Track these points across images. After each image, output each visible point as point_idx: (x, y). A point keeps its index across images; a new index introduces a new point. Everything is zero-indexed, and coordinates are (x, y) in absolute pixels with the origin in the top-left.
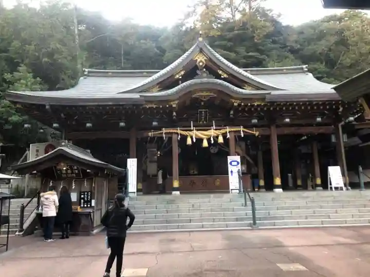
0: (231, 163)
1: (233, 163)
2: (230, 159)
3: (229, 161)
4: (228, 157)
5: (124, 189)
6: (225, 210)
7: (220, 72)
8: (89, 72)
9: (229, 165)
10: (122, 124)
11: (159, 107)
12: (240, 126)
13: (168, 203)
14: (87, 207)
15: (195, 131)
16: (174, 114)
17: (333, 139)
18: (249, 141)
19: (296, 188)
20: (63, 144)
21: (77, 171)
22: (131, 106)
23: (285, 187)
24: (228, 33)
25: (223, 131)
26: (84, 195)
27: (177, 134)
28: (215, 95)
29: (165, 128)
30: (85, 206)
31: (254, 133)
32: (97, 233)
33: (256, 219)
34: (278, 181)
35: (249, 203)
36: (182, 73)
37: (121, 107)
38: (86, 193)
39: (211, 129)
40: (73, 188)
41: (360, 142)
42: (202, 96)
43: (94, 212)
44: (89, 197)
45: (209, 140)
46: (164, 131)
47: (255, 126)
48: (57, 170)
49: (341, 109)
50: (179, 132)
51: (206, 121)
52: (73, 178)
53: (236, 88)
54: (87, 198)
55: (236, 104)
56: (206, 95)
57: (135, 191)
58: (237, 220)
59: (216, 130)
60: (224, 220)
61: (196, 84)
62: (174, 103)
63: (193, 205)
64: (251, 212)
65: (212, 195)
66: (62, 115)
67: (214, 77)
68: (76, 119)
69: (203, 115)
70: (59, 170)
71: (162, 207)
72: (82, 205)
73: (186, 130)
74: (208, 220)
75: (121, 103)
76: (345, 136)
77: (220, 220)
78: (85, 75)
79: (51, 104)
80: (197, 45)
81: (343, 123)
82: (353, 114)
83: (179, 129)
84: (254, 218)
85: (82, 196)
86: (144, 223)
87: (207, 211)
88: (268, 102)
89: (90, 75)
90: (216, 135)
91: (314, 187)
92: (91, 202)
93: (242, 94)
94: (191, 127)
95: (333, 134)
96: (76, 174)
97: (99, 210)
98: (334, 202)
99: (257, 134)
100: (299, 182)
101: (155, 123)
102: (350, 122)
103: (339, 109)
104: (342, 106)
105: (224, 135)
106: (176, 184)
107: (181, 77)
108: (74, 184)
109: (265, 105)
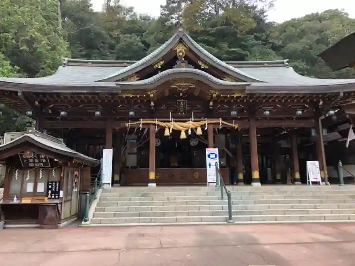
0: (209, 156)
1: (211, 156)
2: (208, 151)
3: (207, 153)
4: (206, 149)
5: (96, 180)
6: (201, 203)
7: (200, 63)
8: (68, 61)
9: (207, 158)
10: (98, 113)
11: (136, 97)
12: (219, 118)
13: (142, 196)
14: (55, 198)
15: (173, 123)
16: (152, 104)
17: (313, 134)
18: (229, 135)
19: (274, 182)
20: (30, 131)
21: (44, 161)
22: (107, 95)
23: (264, 181)
24: (211, 29)
25: (202, 123)
26: (52, 185)
27: (155, 125)
28: (194, 86)
29: (142, 118)
30: (53, 196)
31: (234, 125)
32: (65, 226)
33: (232, 214)
34: (256, 175)
35: (226, 196)
36: (162, 63)
37: (96, 96)
38: (54, 183)
39: (189, 121)
40: (41, 177)
41: (339, 136)
42: (180, 86)
43: (61, 204)
44: (57, 188)
45: (187, 132)
46: (142, 121)
47: (235, 118)
48: (23, 159)
49: (321, 103)
50: (157, 122)
51: (185, 113)
52: (40, 167)
53: (215, 79)
54: (55, 189)
55: (215, 95)
56: (184, 86)
57: (110, 182)
58: (213, 214)
59: (194, 121)
60: (200, 214)
61: (174, 73)
62: (152, 92)
63: (168, 198)
64: (227, 205)
65: (188, 188)
66: (37, 103)
67: (193, 67)
68: (51, 108)
69: (182, 106)
70: (25, 159)
71: (136, 199)
72: (50, 196)
73: (164, 122)
74: (182, 214)
75: (97, 91)
76: (325, 131)
77: (195, 214)
78: (64, 64)
79: (23, 90)
80: (178, 36)
81: (323, 117)
82: (334, 109)
83: (157, 119)
84: (230, 213)
85: (50, 187)
86: (115, 215)
87: (182, 204)
88: (248, 94)
89: (69, 64)
90: (194, 127)
91: (294, 181)
92: (58, 193)
93: (221, 85)
94: (169, 118)
95: (313, 127)
96: (44, 163)
97: (68, 201)
98: (313, 197)
99: (236, 126)
100: (278, 177)
101: (131, 113)
102: (331, 116)
103: (319, 102)
104: (322, 100)
105: (203, 127)
106: (152, 176)
107: (160, 67)
108: (41, 174)
109: (245, 97)
